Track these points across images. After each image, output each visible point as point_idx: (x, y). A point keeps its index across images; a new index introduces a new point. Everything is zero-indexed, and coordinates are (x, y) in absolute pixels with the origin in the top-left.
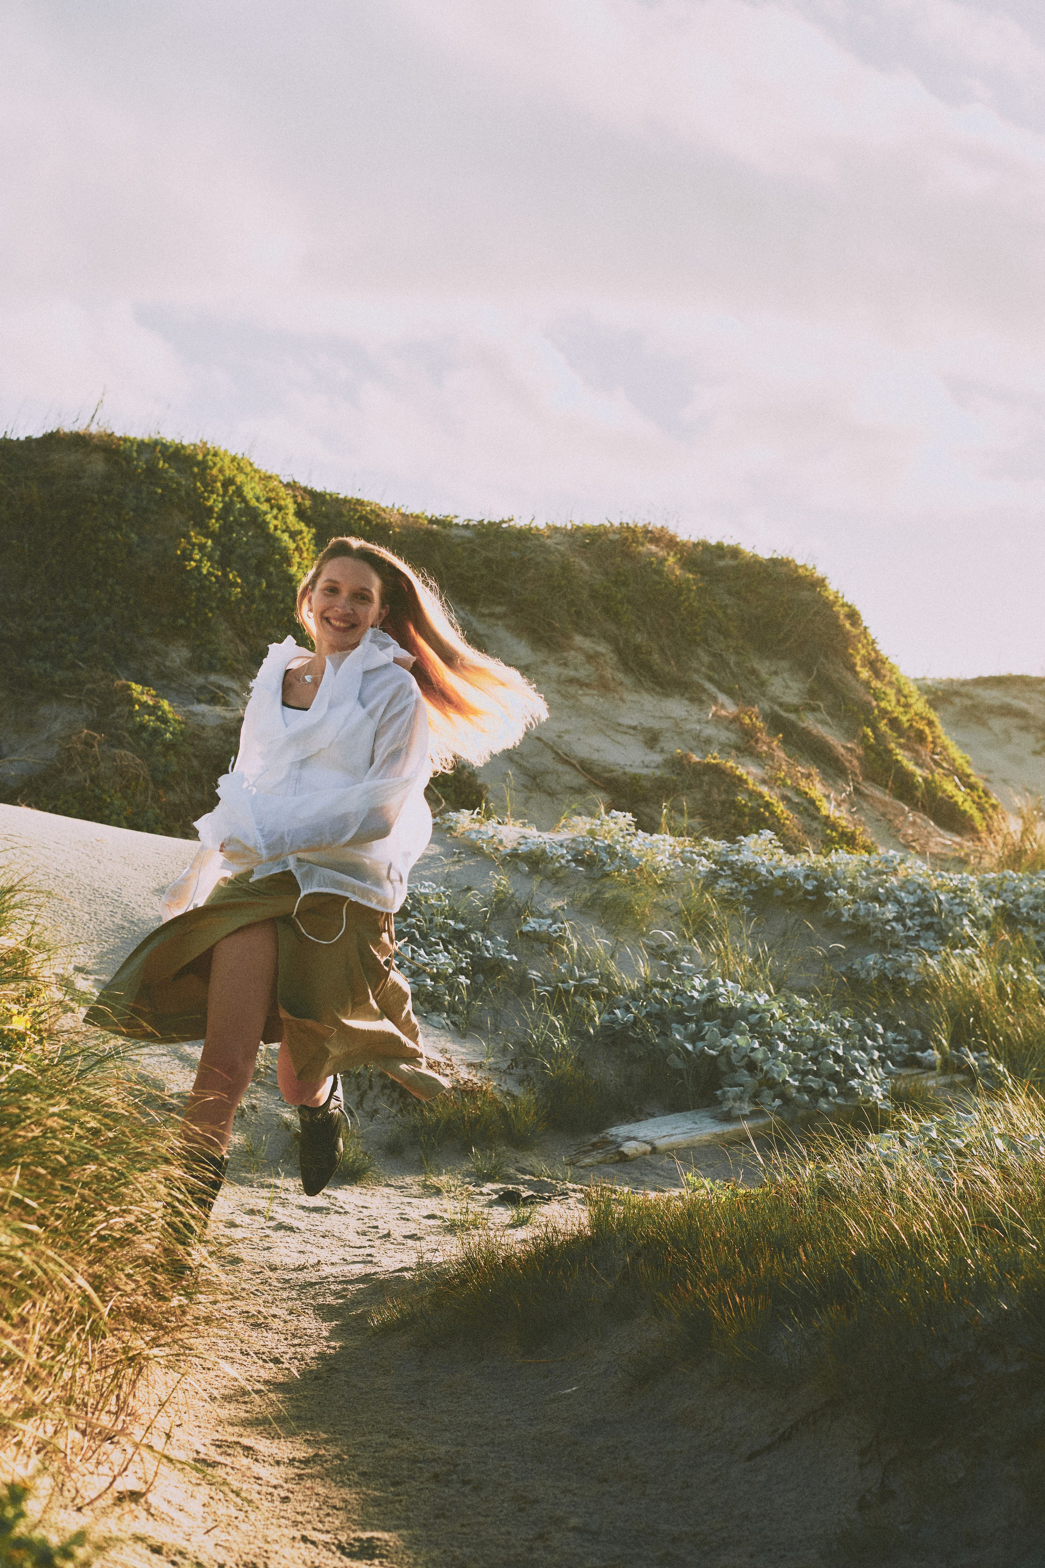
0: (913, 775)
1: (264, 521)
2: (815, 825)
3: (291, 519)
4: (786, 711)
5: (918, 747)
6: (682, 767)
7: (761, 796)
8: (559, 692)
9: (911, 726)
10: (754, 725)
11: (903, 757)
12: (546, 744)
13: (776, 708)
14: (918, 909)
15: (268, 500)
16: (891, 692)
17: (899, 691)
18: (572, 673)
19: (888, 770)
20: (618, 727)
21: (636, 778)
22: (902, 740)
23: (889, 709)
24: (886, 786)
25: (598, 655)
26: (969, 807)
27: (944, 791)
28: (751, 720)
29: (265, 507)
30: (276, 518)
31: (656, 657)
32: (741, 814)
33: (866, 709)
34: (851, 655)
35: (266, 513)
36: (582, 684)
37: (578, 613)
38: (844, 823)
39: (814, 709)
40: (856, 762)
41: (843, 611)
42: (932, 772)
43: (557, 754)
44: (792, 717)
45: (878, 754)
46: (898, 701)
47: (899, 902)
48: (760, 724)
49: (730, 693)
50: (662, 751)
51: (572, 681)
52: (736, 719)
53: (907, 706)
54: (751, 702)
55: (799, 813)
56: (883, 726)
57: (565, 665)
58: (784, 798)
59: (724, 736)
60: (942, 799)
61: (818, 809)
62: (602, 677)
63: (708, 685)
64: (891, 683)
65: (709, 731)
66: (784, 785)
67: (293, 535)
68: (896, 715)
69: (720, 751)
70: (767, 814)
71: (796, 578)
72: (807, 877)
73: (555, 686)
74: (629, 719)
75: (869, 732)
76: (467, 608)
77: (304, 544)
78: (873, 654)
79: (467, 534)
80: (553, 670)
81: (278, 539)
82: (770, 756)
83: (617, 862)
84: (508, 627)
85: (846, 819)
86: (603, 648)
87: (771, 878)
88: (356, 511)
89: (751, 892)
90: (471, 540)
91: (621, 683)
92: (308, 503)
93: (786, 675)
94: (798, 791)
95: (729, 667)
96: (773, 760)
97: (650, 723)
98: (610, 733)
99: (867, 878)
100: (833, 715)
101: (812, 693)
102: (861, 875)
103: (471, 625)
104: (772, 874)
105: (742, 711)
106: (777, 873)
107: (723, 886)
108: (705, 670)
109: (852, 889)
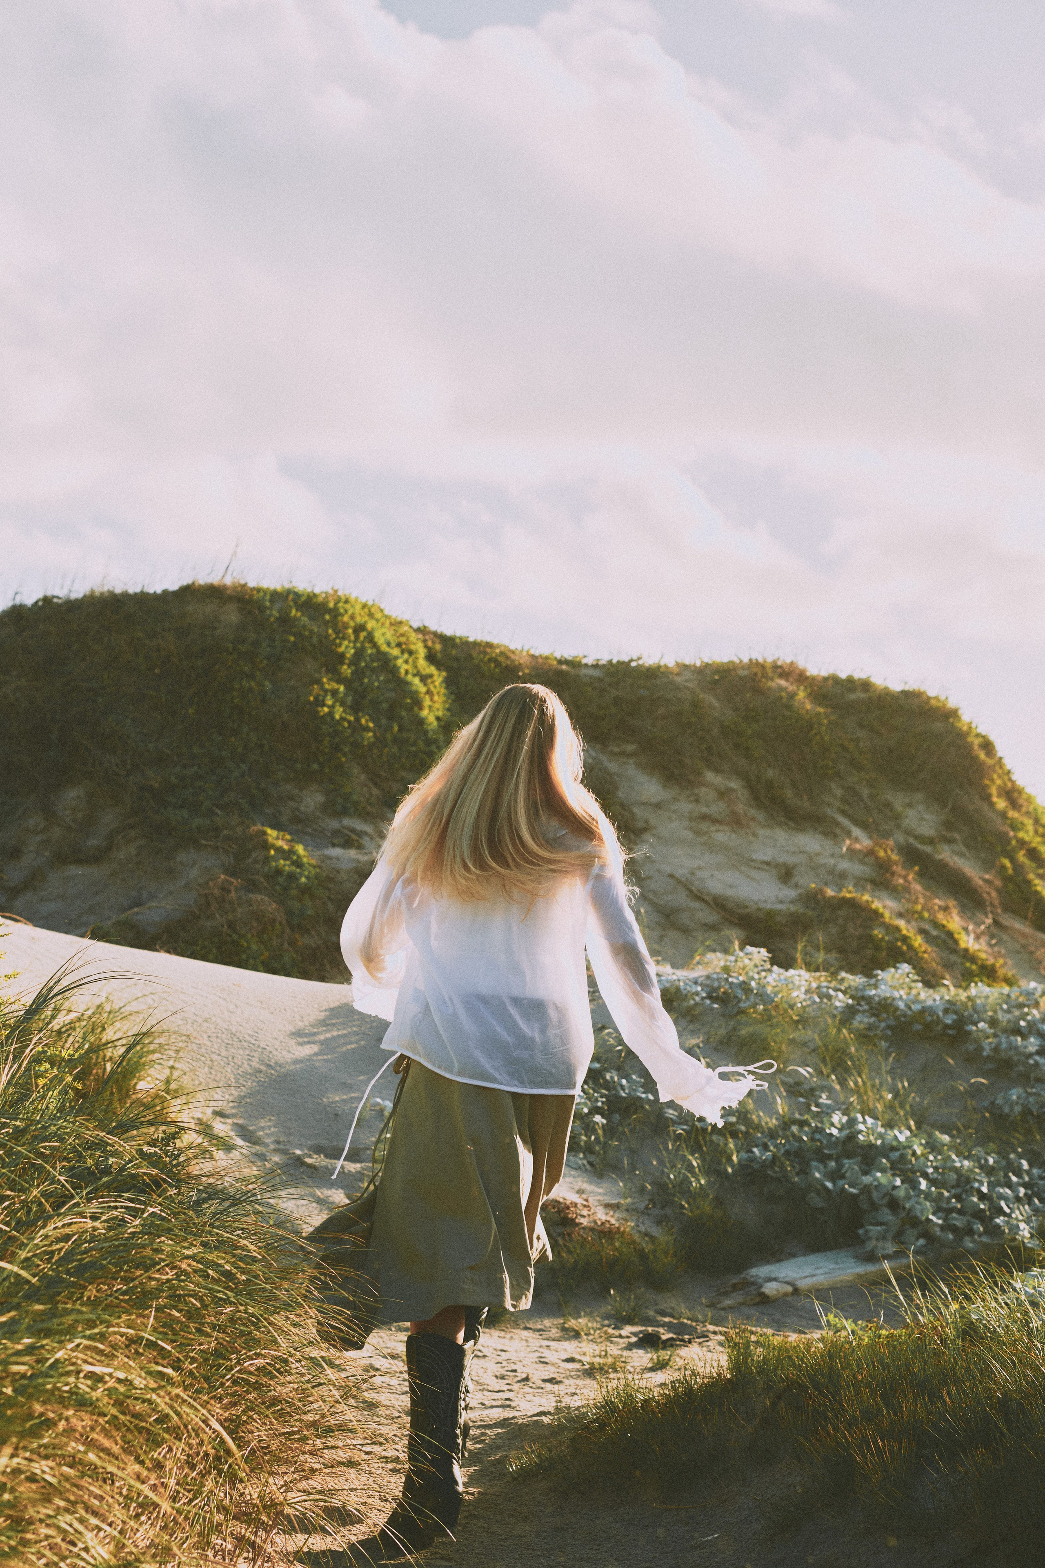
1: (395, 666)
2: (954, 958)
3: (422, 663)
4: (921, 843)
6: (817, 902)
7: (898, 929)
8: (691, 829)
10: (889, 858)
11: (1042, 888)
12: (679, 882)
13: (911, 840)
15: (399, 645)
16: (1029, 823)
17: (1037, 821)
18: (704, 810)
19: (1027, 900)
20: (751, 863)
21: (771, 914)
22: (1041, 871)
23: (1027, 839)
24: (1026, 918)
25: (730, 790)
28: (886, 852)
29: (396, 652)
30: (406, 662)
31: (789, 793)
32: (878, 948)
33: (1003, 839)
34: (987, 786)
35: (396, 658)
36: (715, 821)
37: (709, 749)
38: (983, 956)
39: (950, 841)
40: (994, 894)
41: (976, 742)
43: (691, 891)
44: (928, 849)
45: (1018, 885)
46: (1036, 832)
48: (895, 857)
49: (864, 826)
50: (796, 886)
51: (704, 817)
52: (871, 852)
53: (1044, 835)
54: (886, 835)
55: (938, 946)
56: (1021, 856)
57: (697, 801)
58: (922, 932)
59: (857, 869)
61: (956, 942)
62: (734, 813)
63: (841, 819)
64: (1028, 813)
65: (844, 865)
66: (922, 918)
67: (424, 679)
68: (1034, 845)
69: (856, 885)
70: (905, 948)
71: (929, 710)
72: (946, 1011)
73: (687, 823)
74: (763, 854)
75: (1007, 863)
76: (598, 747)
77: (435, 687)
78: (1009, 784)
79: (597, 673)
80: (685, 806)
81: (409, 684)
82: (907, 889)
83: (752, 998)
84: (639, 765)
85: (986, 952)
86: (734, 784)
87: (909, 1013)
88: (485, 653)
89: (889, 1027)
90: (600, 680)
91: (753, 819)
92: (438, 647)
93: (921, 807)
94: (936, 924)
95: (863, 800)
96: (909, 893)
97: (783, 858)
98: (743, 868)
99: (1008, 1011)
100: (967, 846)
101: (948, 825)
102: (1002, 1009)
103: (602, 763)
104: (910, 1008)
105: (877, 844)
106: (916, 1007)
107: (861, 1021)
108: (837, 804)
109: (993, 1022)
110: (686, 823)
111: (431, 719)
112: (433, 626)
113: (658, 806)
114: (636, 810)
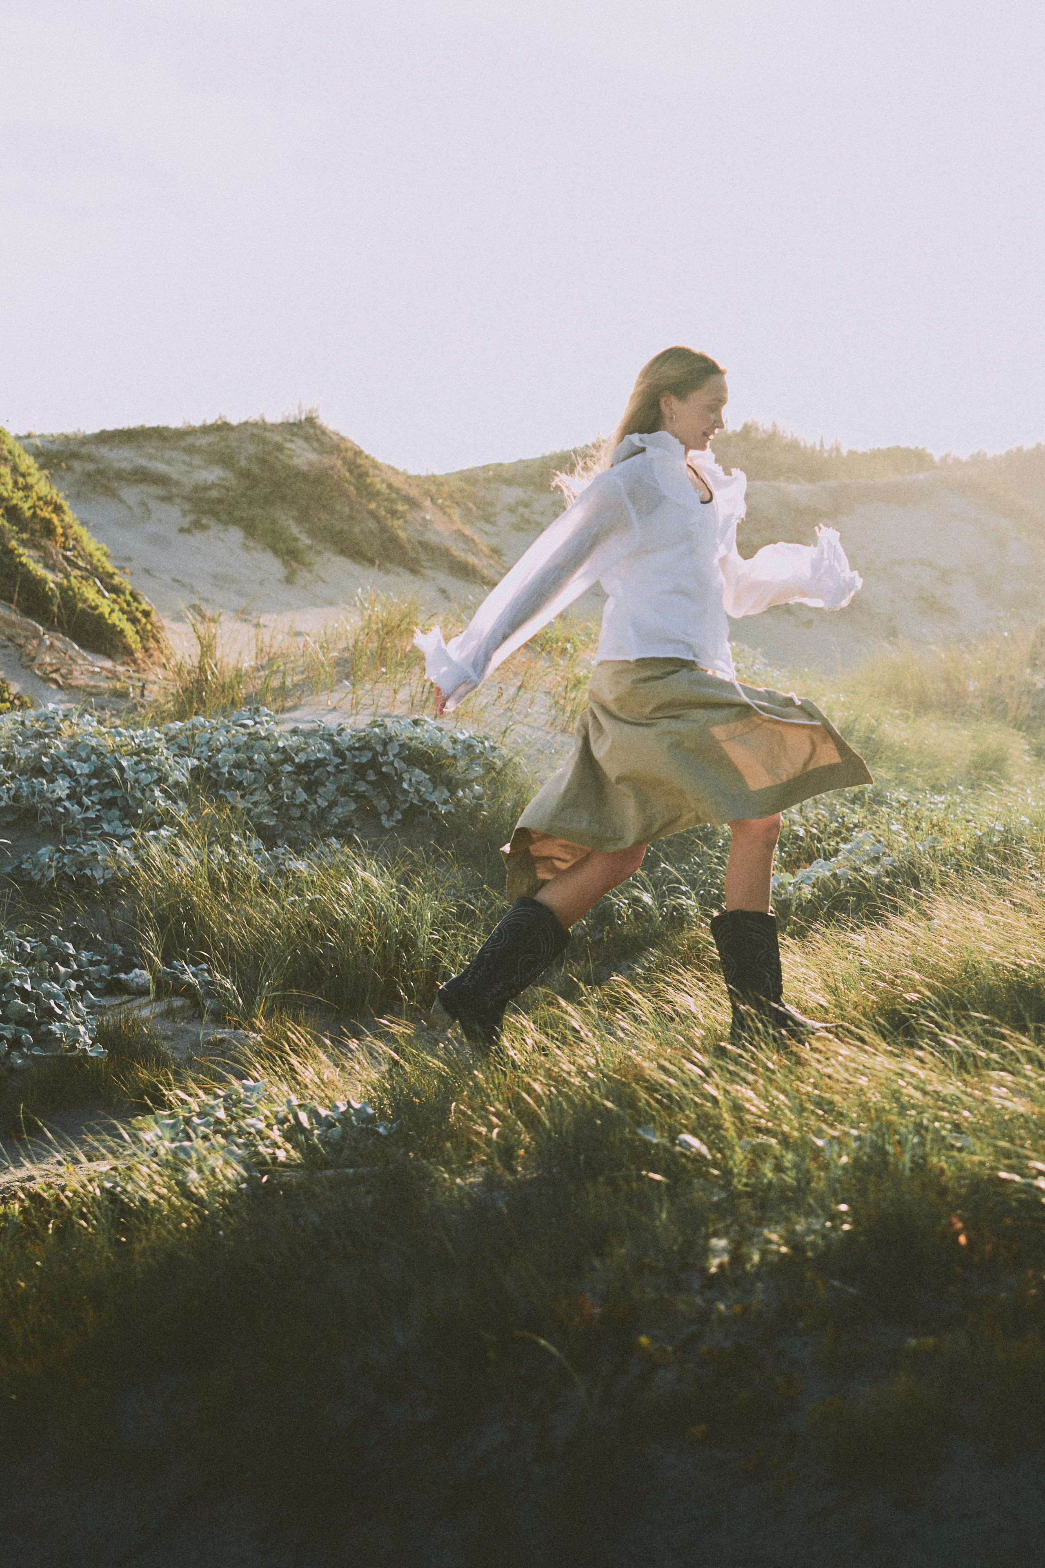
0: (43, 581)
5: (44, 542)
9: (34, 515)
11: (28, 558)
14: (95, 781)
17: (15, 470)
19: (10, 576)
22: (25, 536)
23: (5, 494)
24: (11, 600)
26: (118, 620)
27: (85, 601)
42: (67, 576)
46: (16, 482)
47: (69, 773)
53: (28, 488)
60: (83, 611)
68: (15, 502)
99: (24, 745)
102: (17, 742)
109: (9, 761)
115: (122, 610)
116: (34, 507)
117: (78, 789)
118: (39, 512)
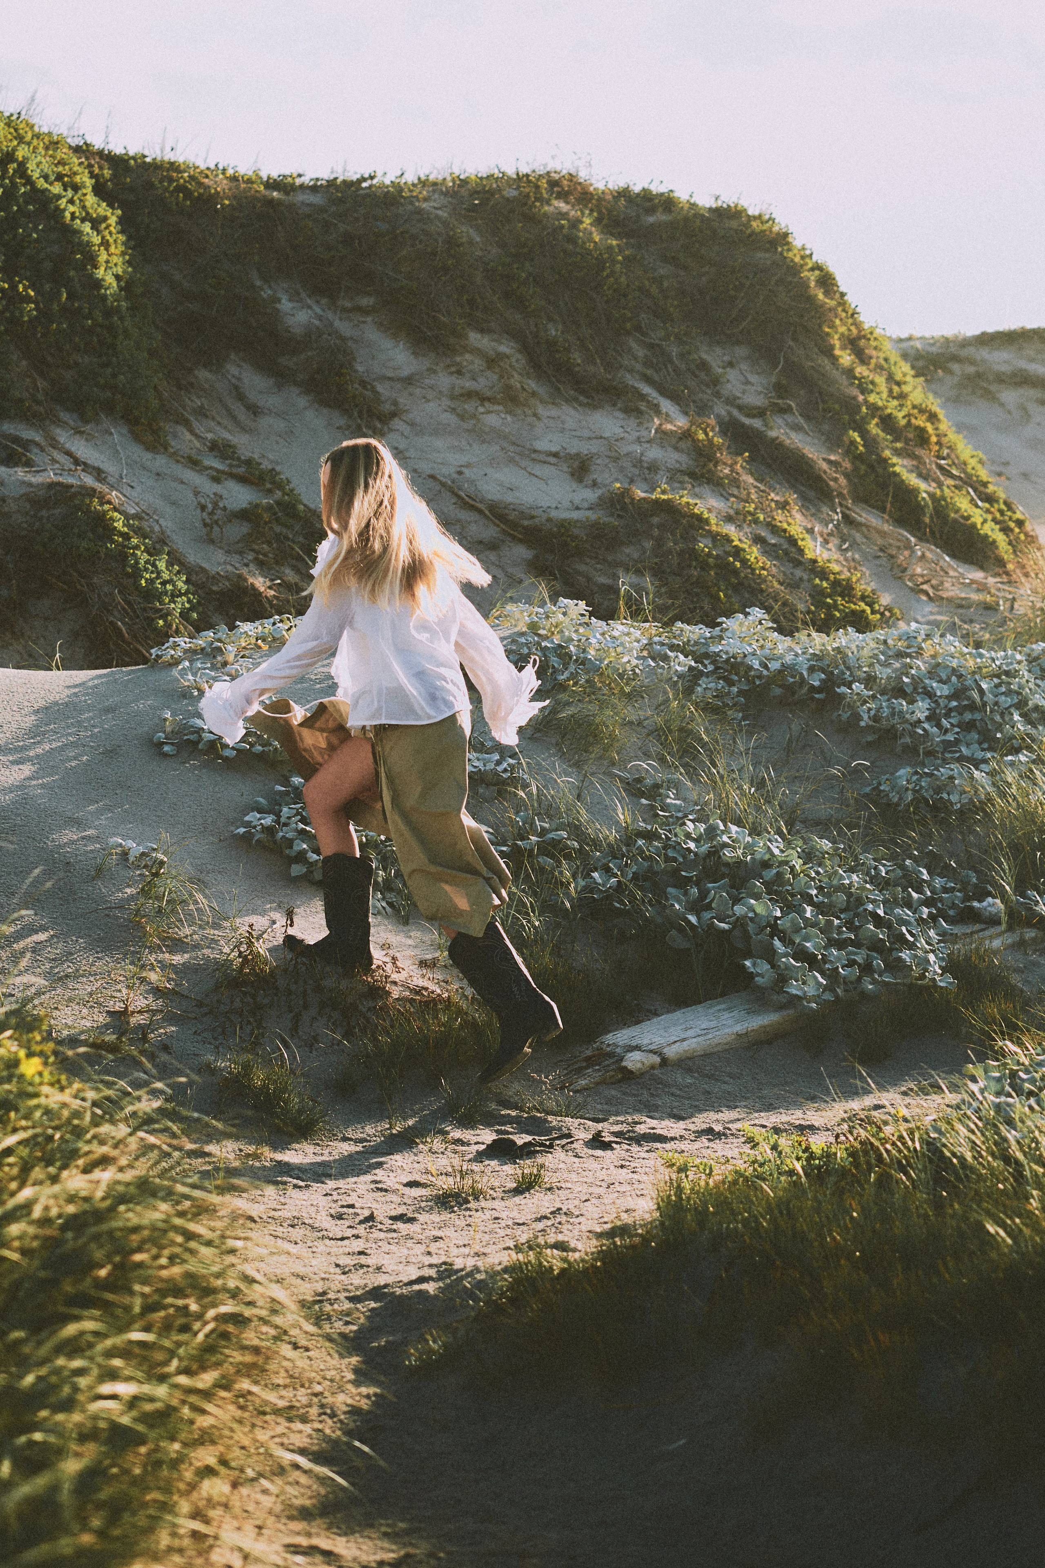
0: (915, 491)
1: (57, 208)
2: (799, 573)
3: (91, 200)
4: (748, 416)
5: (919, 452)
6: (624, 508)
7: (728, 539)
8: (454, 410)
9: (909, 423)
10: (710, 441)
11: (901, 467)
12: (443, 485)
13: (735, 412)
14: (955, 703)
15: (59, 177)
16: (881, 380)
17: (890, 378)
18: (469, 384)
19: (884, 486)
20: (534, 455)
21: (564, 526)
22: (899, 445)
23: (880, 404)
24: (883, 510)
25: (502, 356)
26: (990, 530)
27: (957, 511)
28: (707, 434)
29: (57, 189)
30: (71, 201)
31: (577, 357)
32: (704, 566)
33: (851, 407)
34: (828, 334)
35: (59, 197)
36: (483, 399)
37: (472, 302)
38: (836, 568)
39: (784, 410)
40: (843, 481)
41: (813, 278)
42: (940, 485)
43: (459, 497)
44: (757, 423)
45: (872, 467)
46: (891, 391)
47: (929, 694)
48: (718, 440)
49: (675, 398)
50: (595, 484)
51: (469, 395)
52: (687, 435)
53: (902, 396)
54: (703, 409)
55: (777, 558)
56: (874, 428)
57: (459, 372)
58: (758, 540)
59: (671, 458)
60: (955, 521)
61: (801, 551)
62: (508, 387)
63: (646, 389)
64: (879, 368)
65: (654, 453)
66: (756, 521)
67: (97, 223)
68: (889, 411)
69: (670, 480)
70: (738, 564)
71: (750, 236)
72: (812, 669)
73: (448, 403)
74: (547, 443)
75: (856, 436)
76: (324, 301)
77: (110, 233)
78: (855, 331)
79: (316, 199)
80: (444, 380)
81: (79, 232)
82: (736, 482)
83: (572, 668)
84: (380, 325)
85: (837, 561)
86: (506, 348)
87: (765, 672)
88: (171, 180)
89: (741, 692)
90: (322, 210)
91: (534, 394)
92: (107, 173)
93: (744, 366)
94: (775, 529)
95: (671, 361)
96: (738, 487)
97: (575, 447)
98: (524, 463)
99: (886, 665)
100: (808, 418)
101: (780, 389)
102: (878, 661)
103: (331, 325)
104: (766, 667)
105: (692, 423)
106: (774, 666)
107: (707, 687)
108: (638, 367)
109: (870, 680)
110: (446, 402)
111: (110, 280)
112: (98, 143)
113: (409, 381)
114: (380, 388)
115: (994, 520)
116: (909, 415)
117: (938, 711)
118: (913, 421)
